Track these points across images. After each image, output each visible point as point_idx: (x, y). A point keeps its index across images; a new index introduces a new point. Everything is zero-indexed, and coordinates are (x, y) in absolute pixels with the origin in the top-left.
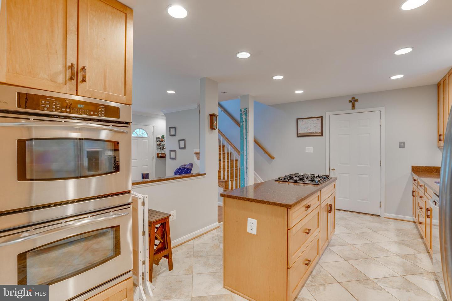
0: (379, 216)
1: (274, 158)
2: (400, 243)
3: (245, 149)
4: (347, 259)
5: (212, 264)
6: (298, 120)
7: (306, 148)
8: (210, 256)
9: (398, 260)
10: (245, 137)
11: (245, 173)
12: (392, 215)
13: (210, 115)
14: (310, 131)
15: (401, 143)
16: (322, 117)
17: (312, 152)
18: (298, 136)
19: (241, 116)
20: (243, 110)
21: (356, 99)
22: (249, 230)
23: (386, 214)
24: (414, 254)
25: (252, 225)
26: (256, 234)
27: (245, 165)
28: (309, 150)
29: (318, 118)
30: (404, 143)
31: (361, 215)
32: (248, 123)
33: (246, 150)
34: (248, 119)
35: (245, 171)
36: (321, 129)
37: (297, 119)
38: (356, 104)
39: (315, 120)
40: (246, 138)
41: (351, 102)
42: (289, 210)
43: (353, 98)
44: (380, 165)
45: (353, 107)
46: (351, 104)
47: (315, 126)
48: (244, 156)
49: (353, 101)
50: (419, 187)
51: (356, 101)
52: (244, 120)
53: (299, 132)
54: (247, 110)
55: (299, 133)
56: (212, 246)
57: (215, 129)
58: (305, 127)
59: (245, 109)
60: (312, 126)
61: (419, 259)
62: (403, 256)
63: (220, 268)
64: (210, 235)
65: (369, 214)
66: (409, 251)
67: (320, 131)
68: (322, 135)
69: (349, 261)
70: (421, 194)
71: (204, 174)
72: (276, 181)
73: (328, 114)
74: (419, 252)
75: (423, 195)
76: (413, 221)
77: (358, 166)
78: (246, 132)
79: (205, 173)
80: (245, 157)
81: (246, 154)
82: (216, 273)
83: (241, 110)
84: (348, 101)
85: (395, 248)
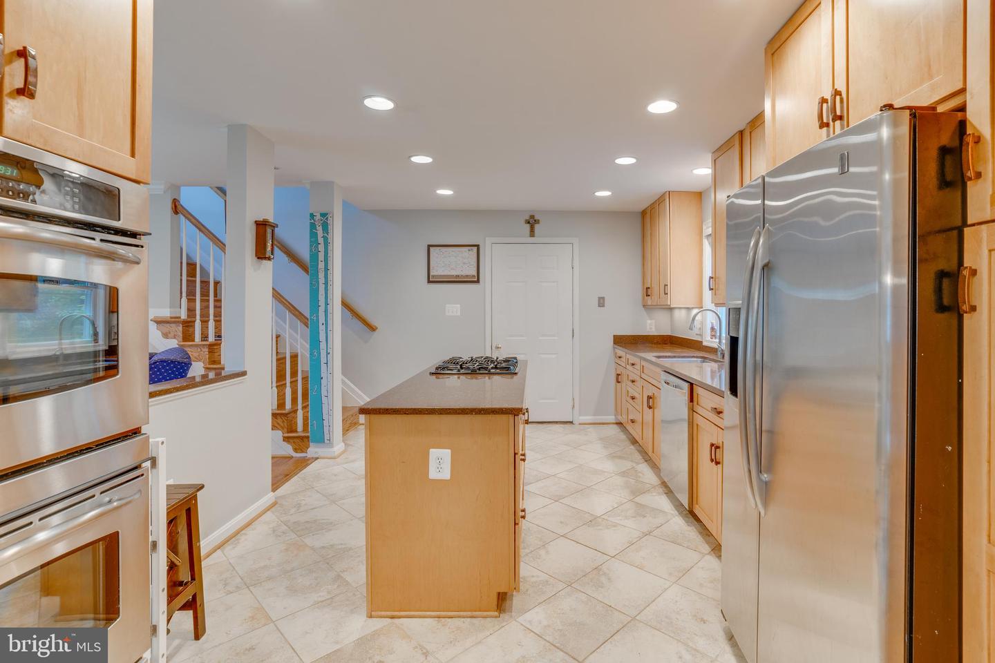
0: (571, 422)
1: (377, 328)
2: (612, 457)
3: (322, 309)
4: (557, 499)
5: (311, 584)
6: (431, 249)
7: (447, 305)
8: (293, 570)
9: (619, 480)
10: (322, 280)
11: (323, 367)
12: (588, 419)
13: (256, 222)
14: (454, 273)
15: (600, 298)
16: (478, 246)
17: (459, 314)
18: (429, 282)
19: (311, 230)
20: (318, 217)
21: (536, 218)
22: (433, 474)
23: (581, 418)
24: (633, 467)
25: (440, 463)
26: (449, 478)
27: (323, 345)
28: (454, 310)
29: (470, 248)
30: (603, 298)
31: (545, 425)
32: (330, 248)
33: (326, 311)
34: (329, 237)
35: (323, 360)
36: (475, 269)
37: (429, 246)
38: (537, 226)
39: (465, 252)
40: (326, 283)
41: (529, 223)
42: (516, 417)
43: (532, 217)
44: (573, 336)
45: (532, 233)
46: (528, 225)
47: (464, 263)
48: (320, 325)
49: (532, 222)
50: (629, 367)
51: (537, 222)
52: (321, 240)
53: (431, 274)
54: (329, 216)
55: (433, 276)
56: (285, 548)
57: (269, 259)
58: (446, 263)
59: (324, 215)
60: (461, 263)
61: (640, 472)
62: (623, 474)
63: (336, 586)
64: (261, 528)
65: (557, 422)
66: (628, 465)
67: (475, 273)
68: (478, 281)
69: (561, 501)
70: (633, 377)
71: (244, 374)
72: (432, 374)
73: (489, 241)
74: (638, 463)
75: (636, 378)
76: (614, 422)
77: (540, 338)
78: (326, 269)
79: (243, 370)
80: (322, 328)
81: (326, 320)
82: (332, 598)
83: (312, 216)
84: (523, 222)
85: (609, 466)
